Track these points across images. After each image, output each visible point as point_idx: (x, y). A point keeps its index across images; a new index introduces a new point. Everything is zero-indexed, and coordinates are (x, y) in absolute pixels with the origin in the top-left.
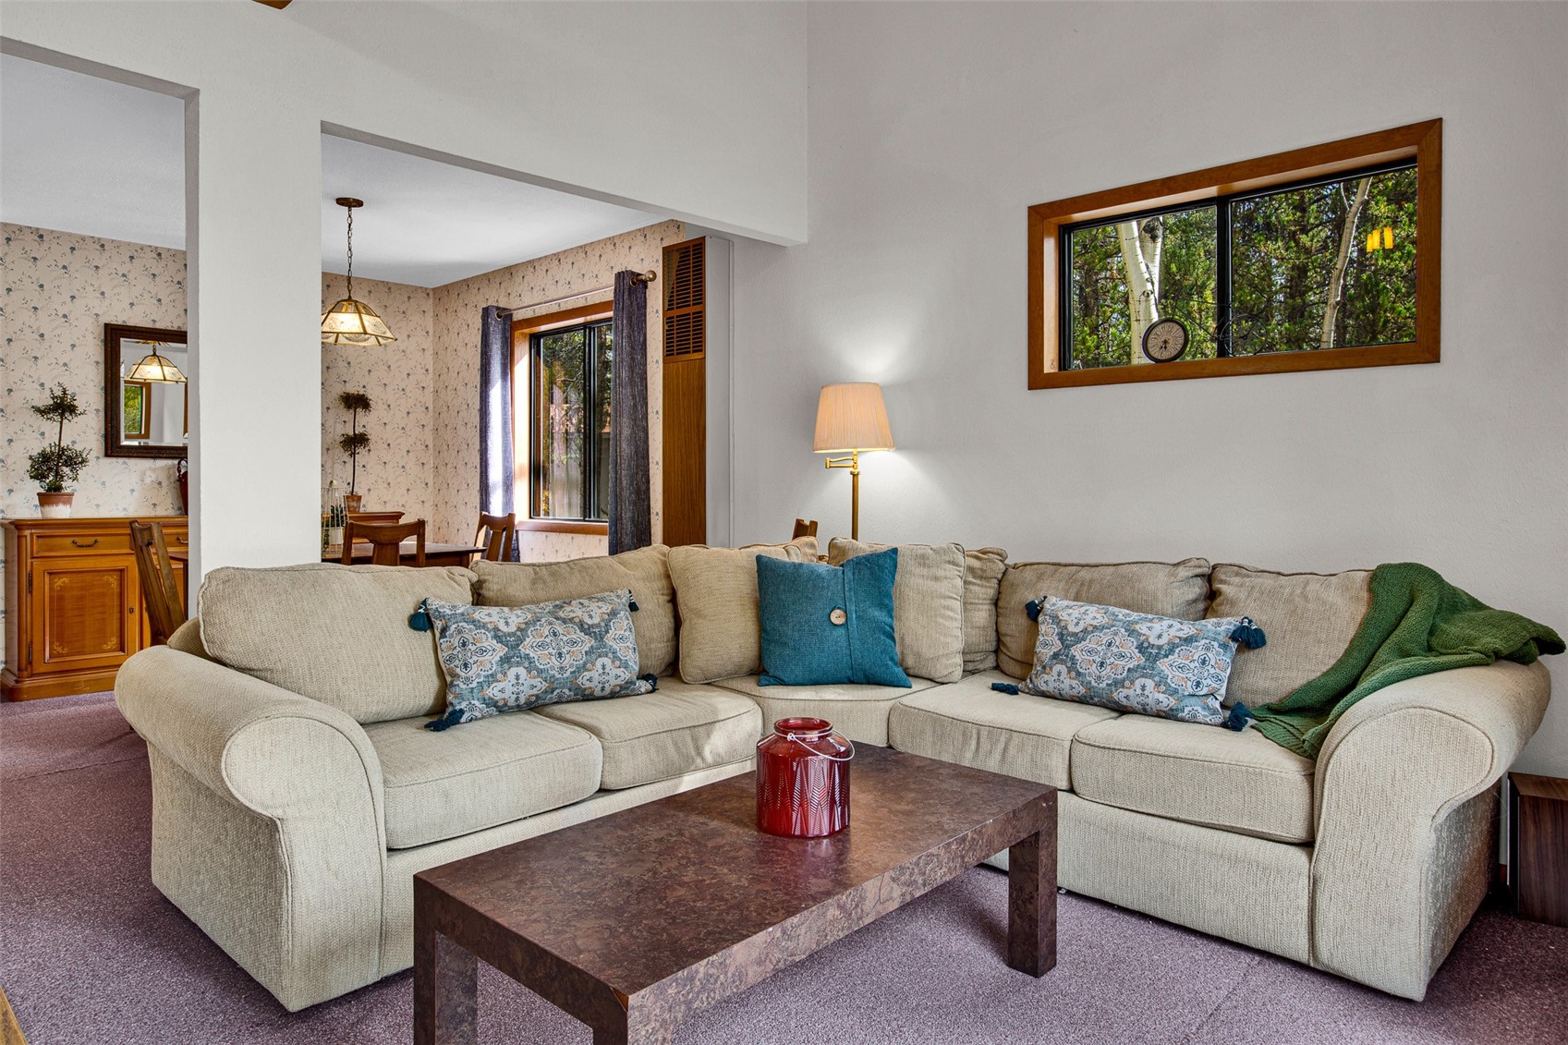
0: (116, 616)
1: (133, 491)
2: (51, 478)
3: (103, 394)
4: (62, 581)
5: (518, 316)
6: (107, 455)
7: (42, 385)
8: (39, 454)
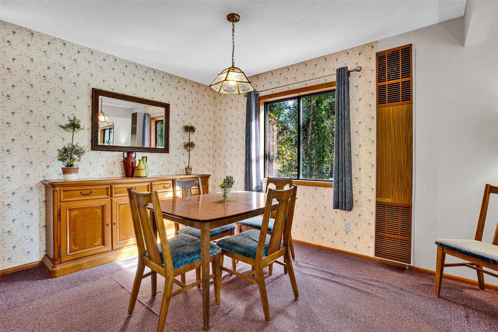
0: (100, 228)
1: (103, 166)
2: (68, 160)
3: (91, 121)
4: (74, 213)
5: (261, 94)
6: (92, 149)
7: (64, 115)
8: (62, 148)
